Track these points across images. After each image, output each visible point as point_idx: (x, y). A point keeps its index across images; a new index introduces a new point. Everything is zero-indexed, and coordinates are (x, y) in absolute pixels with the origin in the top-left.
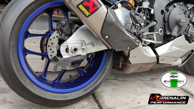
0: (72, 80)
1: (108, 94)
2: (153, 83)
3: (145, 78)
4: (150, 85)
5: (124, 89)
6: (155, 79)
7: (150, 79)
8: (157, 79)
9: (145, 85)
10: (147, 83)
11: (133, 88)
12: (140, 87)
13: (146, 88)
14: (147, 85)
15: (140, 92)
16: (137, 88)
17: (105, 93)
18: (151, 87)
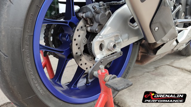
1: (128, 96)
2: (160, 72)
3: (149, 69)
4: (159, 75)
5: (139, 86)
6: (158, 67)
7: (153, 69)
8: (160, 67)
9: (154, 76)
10: (154, 73)
11: (146, 83)
12: (151, 79)
13: (157, 78)
14: (156, 76)
15: (155, 85)
16: (150, 82)
17: (124, 96)
18: (160, 76)
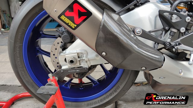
0: (82, 88)
